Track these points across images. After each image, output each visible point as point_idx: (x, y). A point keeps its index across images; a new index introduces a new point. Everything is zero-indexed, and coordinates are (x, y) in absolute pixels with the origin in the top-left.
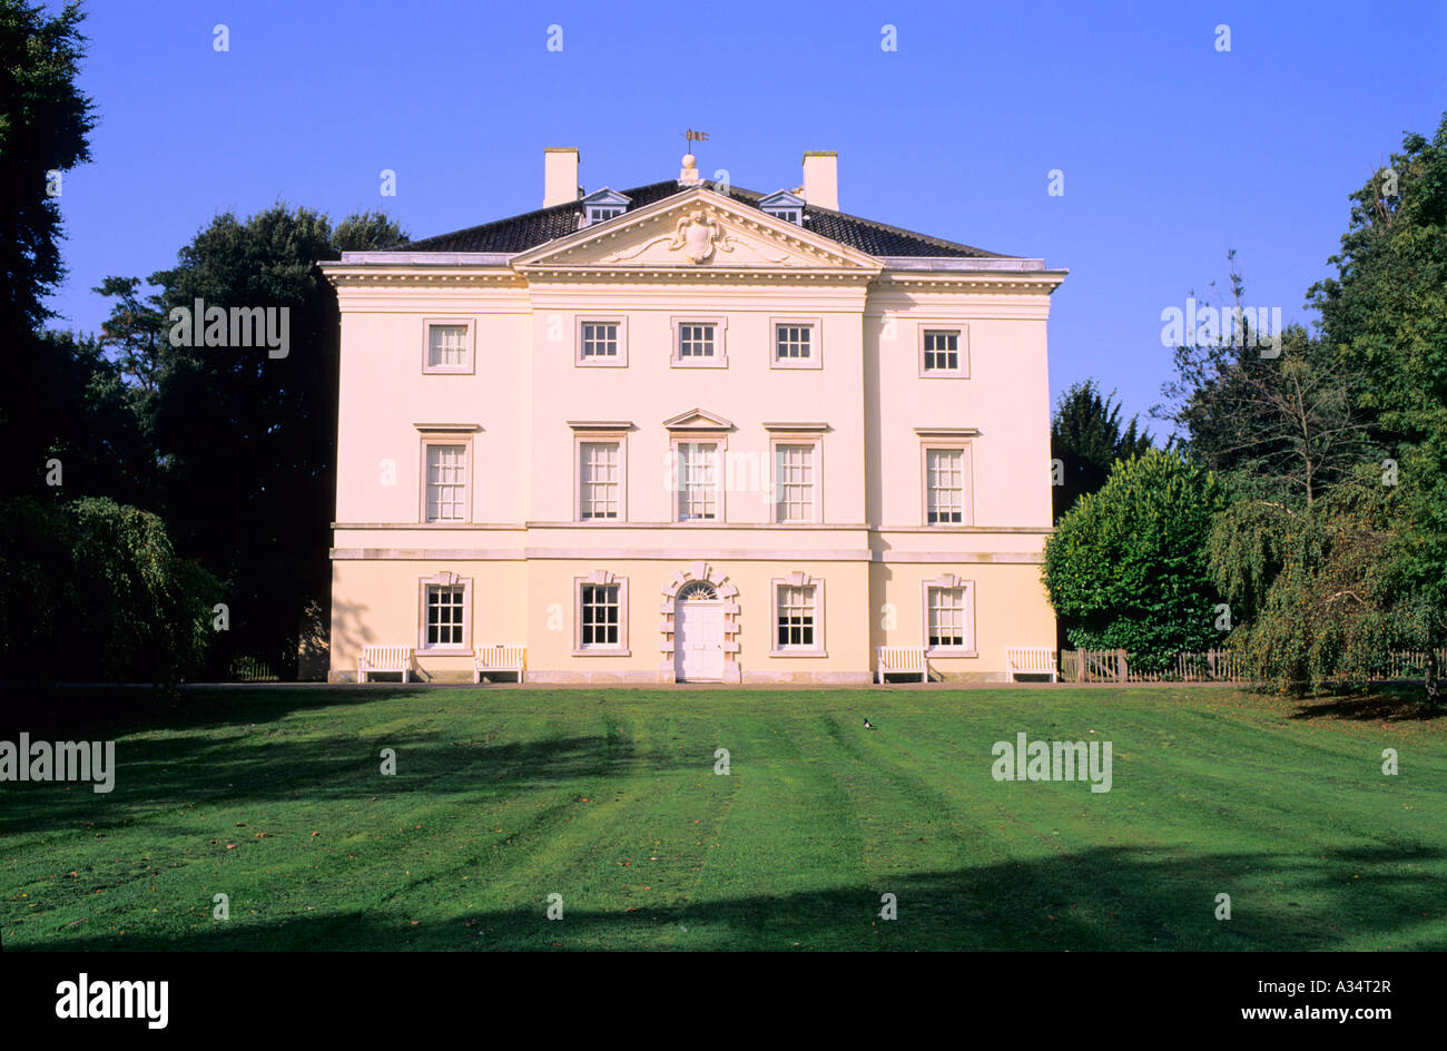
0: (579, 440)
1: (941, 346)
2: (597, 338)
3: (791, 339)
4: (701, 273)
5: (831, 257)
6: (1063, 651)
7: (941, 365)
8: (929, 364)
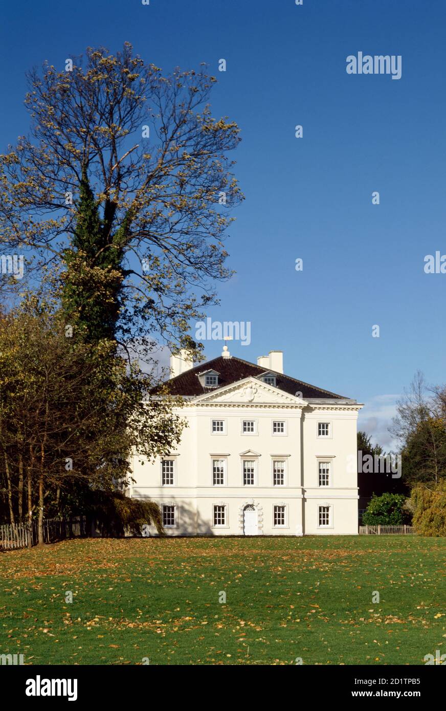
0: (213, 459)
1: (323, 428)
2: (217, 426)
3: (278, 427)
4: (250, 404)
5: (291, 400)
6: (360, 527)
7: (323, 434)
8: (320, 434)
